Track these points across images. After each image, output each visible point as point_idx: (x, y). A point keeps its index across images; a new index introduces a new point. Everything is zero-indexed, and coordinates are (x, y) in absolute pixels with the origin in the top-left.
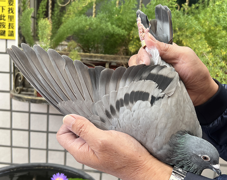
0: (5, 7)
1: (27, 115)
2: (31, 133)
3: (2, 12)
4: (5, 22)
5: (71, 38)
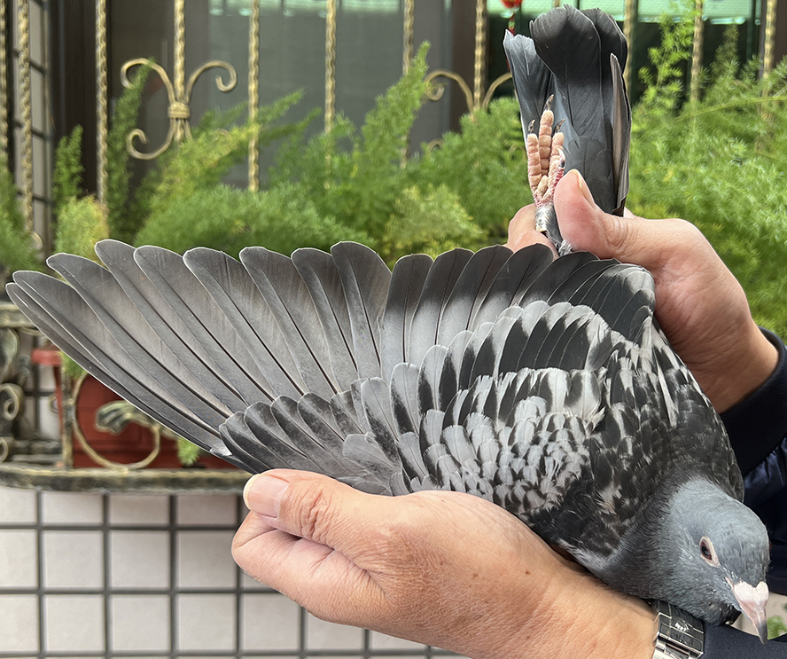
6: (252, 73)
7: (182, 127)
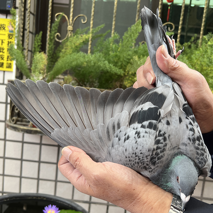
0: (5, 40)
1: (20, 144)
2: (24, 162)
3: (2, 44)
4: (3, 54)
5: (68, 72)
6: (92, 19)
7: (71, 33)
